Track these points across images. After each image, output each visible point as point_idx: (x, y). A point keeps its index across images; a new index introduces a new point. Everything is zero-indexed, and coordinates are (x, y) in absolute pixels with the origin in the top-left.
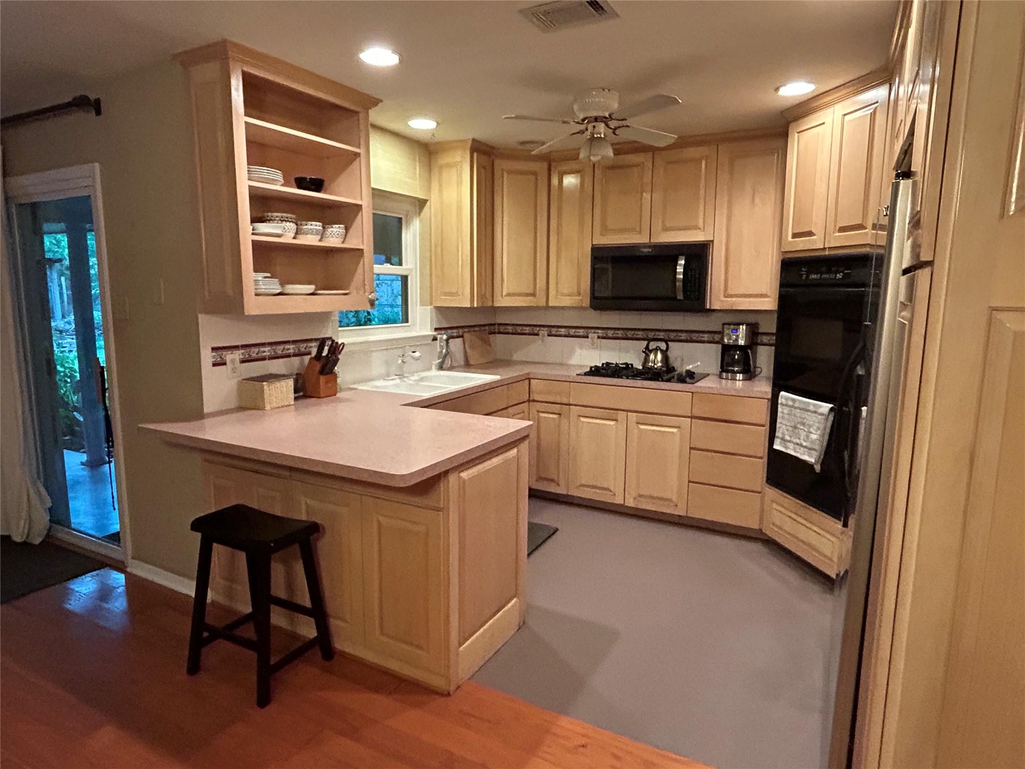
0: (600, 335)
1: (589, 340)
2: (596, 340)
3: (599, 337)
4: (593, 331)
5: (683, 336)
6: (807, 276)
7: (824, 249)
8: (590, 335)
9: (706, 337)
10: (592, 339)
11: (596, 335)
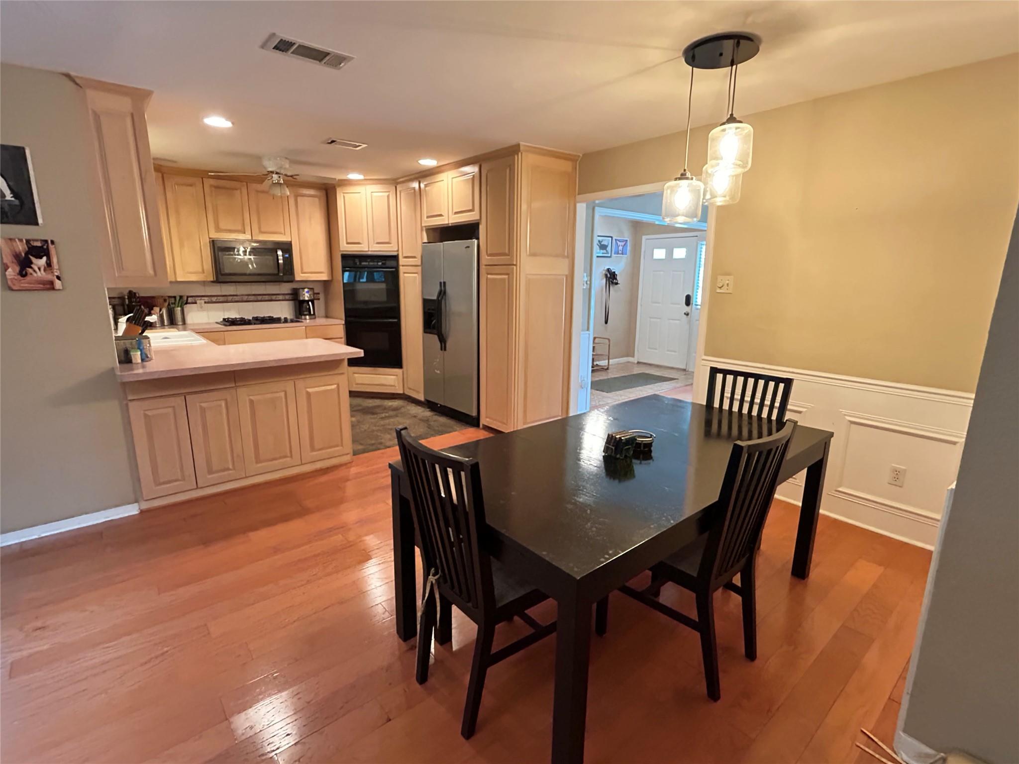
0: (206, 301)
1: (198, 304)
2: (203, 305)
3: (205, 303)
4: (199, 298)
5: (267, 298)
6: (360, 264)
7: (369, 251)
8: (198, 302)
9: (281, 297)
10: (201, 304)
11: (203, 301)
